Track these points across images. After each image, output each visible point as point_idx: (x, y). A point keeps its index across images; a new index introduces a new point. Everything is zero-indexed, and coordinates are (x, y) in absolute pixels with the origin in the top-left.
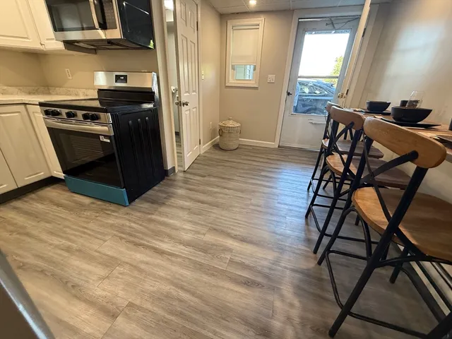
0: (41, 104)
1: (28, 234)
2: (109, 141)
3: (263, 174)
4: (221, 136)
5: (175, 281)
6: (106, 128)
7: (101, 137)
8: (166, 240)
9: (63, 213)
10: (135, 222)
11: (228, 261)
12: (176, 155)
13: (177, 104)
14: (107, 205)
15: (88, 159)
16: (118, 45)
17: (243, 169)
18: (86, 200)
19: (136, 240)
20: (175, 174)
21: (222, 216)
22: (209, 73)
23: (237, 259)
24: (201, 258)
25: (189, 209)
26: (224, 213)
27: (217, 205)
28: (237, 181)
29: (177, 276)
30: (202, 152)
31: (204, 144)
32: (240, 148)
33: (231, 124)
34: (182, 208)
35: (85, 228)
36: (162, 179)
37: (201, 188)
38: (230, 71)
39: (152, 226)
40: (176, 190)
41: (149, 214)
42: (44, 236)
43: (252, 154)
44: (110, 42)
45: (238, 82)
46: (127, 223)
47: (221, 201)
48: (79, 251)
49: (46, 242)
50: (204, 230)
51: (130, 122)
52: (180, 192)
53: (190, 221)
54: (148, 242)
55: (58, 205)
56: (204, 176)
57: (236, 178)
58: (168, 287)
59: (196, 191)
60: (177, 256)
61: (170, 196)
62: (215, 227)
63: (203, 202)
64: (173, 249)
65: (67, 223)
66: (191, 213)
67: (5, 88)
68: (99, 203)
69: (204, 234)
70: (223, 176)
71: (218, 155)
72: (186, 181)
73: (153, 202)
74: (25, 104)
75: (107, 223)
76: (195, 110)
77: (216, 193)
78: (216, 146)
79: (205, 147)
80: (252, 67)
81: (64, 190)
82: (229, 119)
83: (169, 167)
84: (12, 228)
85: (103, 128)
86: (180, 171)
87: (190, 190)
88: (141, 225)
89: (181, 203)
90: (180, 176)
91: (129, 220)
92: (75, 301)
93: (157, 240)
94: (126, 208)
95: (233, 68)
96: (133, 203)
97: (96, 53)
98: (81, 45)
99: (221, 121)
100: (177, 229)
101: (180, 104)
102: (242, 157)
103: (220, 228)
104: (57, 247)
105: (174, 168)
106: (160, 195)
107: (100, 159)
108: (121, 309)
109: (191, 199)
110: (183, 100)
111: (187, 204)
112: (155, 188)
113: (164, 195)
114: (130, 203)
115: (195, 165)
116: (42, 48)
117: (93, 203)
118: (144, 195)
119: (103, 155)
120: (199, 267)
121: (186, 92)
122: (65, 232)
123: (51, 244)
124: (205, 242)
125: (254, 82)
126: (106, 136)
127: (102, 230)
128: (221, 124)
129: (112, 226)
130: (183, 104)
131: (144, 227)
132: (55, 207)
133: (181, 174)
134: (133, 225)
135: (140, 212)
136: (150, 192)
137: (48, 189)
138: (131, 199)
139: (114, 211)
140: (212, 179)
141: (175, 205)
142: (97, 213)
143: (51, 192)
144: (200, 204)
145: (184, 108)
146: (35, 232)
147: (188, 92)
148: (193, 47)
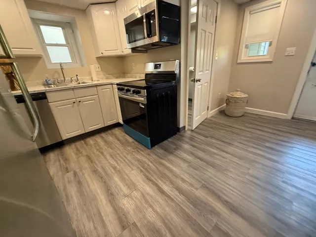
0: (117, 84)
1: (102, 153)
2: (143, 107)
3: (267, 144)
4: (227, 104)
5: (166, 221)
6: (143, 99)
7: (140, 104)
8: (168, 184)
9: (119, 145)
10: (151, 162)
11: (213, 225)
12: (187, 116)
13: (192, 81)
14: (140, 146)
15: (134, 115)
16: (157, 45)
17: (245, 136)
18: (130, 140)
19: (149, 175)
20: (185, 132)
21: (215, 177)
22: (223, 54)
23: (223, 227)
24: (189, 209)
25: (189, 163)
26: (218, 174)
27: (213, 165)
28: (237, 147)
29: (169, 218)
30: (209, 116)
31: (211, 110)
32: (245, 116)
33: (238, 95)
34: (184, 160)
35: (125, 157)
36: (175, 134)
37: (203, 146)
38: (243, 50)
39: (161, 168)
40: (183, 145)
41: (161, 158)
42: (108, 157)
43: (258, 123)
44: (153, 44)
45: (251, 58)
46: (147, 161)
47: (218, 162)
48: (119, 171)
49: (108, 160)
50: (198, 185)
51: (158, 95)
52: (186, 146)
53: (188, 174)
54: (156, 179)
55: (118, 140)
56: (207, 137)
57: (236, 144)
58: (160, 224)
59: (198, 148)
60: (172, 199)
61: (178, 147)
62: (208, 185)
63: (201, 159)
64: (170, 192)
65: (118, 152)
66: (191, 166)
67: (108, 76)
68: (136, 143)
69: (197, 189)
70: (224, 140)
71: (222, 120)
72: (192, 138)
73: (166, 150)
74: (112, 84)
75: (137, 158)
76: (206, 84)
77: (215, 153)
78: (222, 112)
79: (213, 112)
80: (268, 43)
81: (122, 131)
82: (237, 91)
83: (181, 126)
84: (98, 148)
85: (141, 99)
86: (188, 130)
87: (194, 146)
88: (154, 165)
89: (185, 155)
90: (188, 133)
91: (149, 160)
92: (109, 205)
93: (162, 181)
94: (149, 150)
95: (247, 47)
96: (154, 148)
97: (147, 52)
98: (139, 49)
99: (229, 92)
100: (177, 177)
101: (194, 81)
102: (247, 125)
103: (212, 188)
104: (111, 165)
105: (184, 127)
106: (172, 145)
107: (138, 116)
108: (129, 224)
109: (192, 154)
110: (197, 78)
111: (189, 157)
112: (169, 139)
113: (175, 147)
114: (152, 147)
115: (201, 126)
116: (123, 54)
117: (133, 142)
118: (161, 144)
119: (140, 114)
120: (187, 218)
121: (200, 72)
122: (116, 157)
123: (109, 163)
124: (196, 196)
125: (268, 57)
126: (142, 104)
127: (133, 161)
128: (229, 95)
129: (138, 160)
130: (197, 81)
131: (156, 167)
132: (116, 140)
133: (189, 132)
134: (150, 163)
135: (156, 155)
136: (165, 142)
137: (116, 129)
138: (153, 145)
139: (142, 150)
140: (214, 141)
141: (179, 156)
142: (134, 149)
143: (117, 131)
144: (198, 160)
145: (197, 84)
146: (105, 153)
147: (202, 71)
148: (210, 37)
